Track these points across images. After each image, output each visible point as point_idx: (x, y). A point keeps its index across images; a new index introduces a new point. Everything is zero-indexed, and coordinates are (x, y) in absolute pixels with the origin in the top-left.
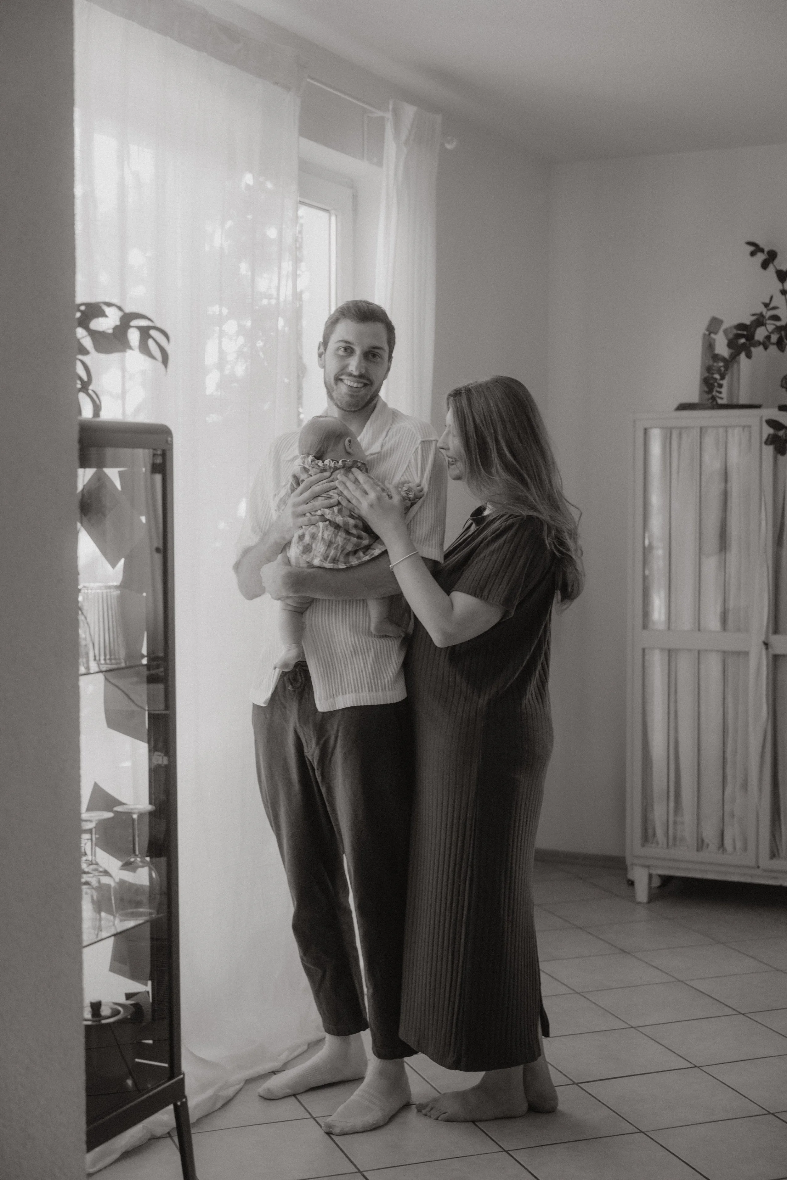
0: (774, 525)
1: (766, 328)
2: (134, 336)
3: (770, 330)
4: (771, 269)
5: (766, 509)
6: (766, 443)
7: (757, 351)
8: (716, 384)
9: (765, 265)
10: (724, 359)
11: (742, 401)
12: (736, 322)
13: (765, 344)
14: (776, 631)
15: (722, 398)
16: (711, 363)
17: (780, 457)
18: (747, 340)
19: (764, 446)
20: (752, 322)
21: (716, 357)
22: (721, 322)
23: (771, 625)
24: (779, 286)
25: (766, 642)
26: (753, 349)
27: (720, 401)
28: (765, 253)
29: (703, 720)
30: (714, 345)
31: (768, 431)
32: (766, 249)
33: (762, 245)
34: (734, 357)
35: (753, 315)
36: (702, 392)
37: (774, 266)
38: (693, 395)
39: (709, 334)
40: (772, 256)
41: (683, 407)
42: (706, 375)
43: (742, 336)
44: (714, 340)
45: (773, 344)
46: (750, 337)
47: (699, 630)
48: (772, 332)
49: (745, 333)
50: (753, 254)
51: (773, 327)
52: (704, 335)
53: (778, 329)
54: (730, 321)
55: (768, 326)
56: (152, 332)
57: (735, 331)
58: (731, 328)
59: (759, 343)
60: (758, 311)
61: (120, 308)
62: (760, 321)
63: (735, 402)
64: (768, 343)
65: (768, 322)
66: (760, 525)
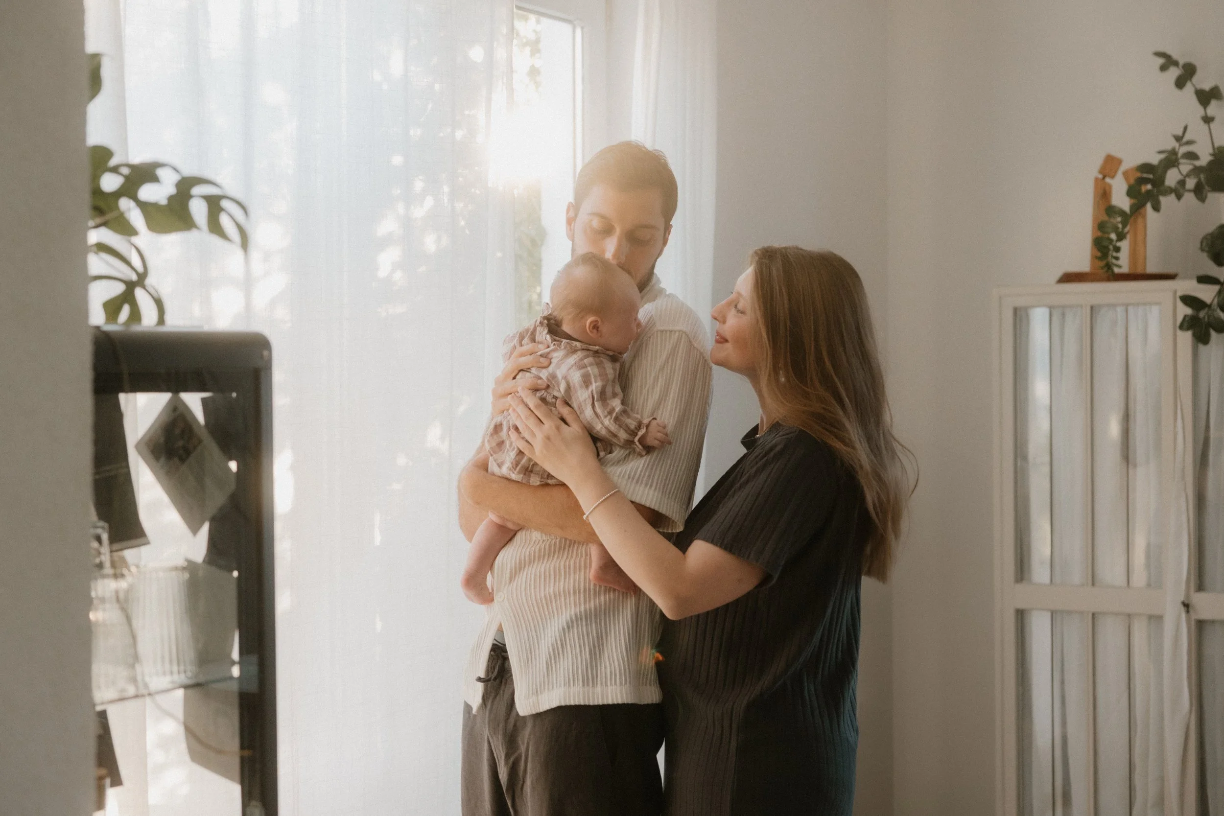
0: (1195, 441)
1: (1179, 169)
2: (198, 209)
3: (1184, 173)
4: (1189, 89)
5: (1183, 418)
6: (1181, 327)
7: (1167, 201)
8: (1111, 247)
9: (1180, 83)
10: (1122, 213)
11: (1151, 269)
12: (1139, 161)
13: (1178, 192)
14: (1200, 587)
15: (1119, 267)
16: (1106, 218)
17: (1201, 346)
18: (1153, 186)
19: (1179, 332)
20: (1161, 162)
21: (1111, 210)
22: (1119, 162)
23: (1192, 577)
24: (1200, 111)
25: (1186, 602)
26: (1163, 199)
27: (1116, 270)
28: (1180, 66)
29: (1101, 710)
30: (1110, 192)
31: (1185, 311)
32: (1181, 62)
33: (1175, 56)
34: (1137, 209)
35: (1160, 152)
36: (1095, 258)
37: (1194, 85)
38: (1083, 262)
39: (1104, 178)
40: (1189, 71)
41: (1069, 278)
42: (1099, 234)
43: (1144, 181)
44: (1110, 186)
45: (1189, 191)
46: (1158, 183)
47: (1093, 584)
48: (1188, 175)
49: (1151, 176)
50: (1163, 68)
51: (1190, 167)
52: (1096, 179)
53: (1196, 171)
54: (1131, 160)
55: (1181, 167)
56: (225, 204)
57: (1139, 175)
58: (1132, 169)
59: (1170, 191)
60: (1169, 147)
61: (176, 170)
62: (1171, 160)
63: (1140, 270)
64: (1181, 191)
65: (1182, 161)
66: (1175, 439)
